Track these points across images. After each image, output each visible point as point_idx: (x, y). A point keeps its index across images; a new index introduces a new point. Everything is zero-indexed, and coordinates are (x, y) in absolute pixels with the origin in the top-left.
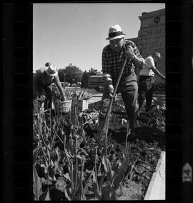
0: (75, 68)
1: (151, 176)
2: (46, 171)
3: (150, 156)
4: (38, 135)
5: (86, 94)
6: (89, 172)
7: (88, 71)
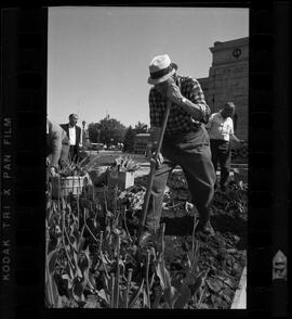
0: (114, 122)
1: (232, 296)
2: (70, 286)
3: (229, 262)
4: (57, 227)
5: (131, 163)
6: (136, 288)
7: (134, 127)
